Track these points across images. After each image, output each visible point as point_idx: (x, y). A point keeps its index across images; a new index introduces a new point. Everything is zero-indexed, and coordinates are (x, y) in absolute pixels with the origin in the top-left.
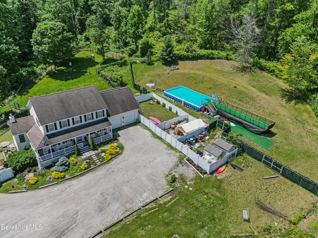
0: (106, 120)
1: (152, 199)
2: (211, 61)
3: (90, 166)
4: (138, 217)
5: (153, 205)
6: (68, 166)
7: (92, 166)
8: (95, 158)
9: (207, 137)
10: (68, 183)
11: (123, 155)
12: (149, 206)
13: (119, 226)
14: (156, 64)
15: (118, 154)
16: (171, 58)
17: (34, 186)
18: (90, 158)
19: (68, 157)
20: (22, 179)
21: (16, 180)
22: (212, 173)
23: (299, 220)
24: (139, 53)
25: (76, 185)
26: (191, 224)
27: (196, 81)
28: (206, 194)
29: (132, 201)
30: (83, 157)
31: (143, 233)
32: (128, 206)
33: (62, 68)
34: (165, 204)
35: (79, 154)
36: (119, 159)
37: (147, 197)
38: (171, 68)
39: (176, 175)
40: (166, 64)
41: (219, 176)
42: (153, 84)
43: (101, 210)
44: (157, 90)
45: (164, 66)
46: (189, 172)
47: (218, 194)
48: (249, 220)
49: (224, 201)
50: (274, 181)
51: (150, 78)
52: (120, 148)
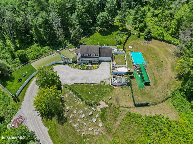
0: (98, 57)
1: (93, 83)
2: (168, 44)
3: (87, 68)
4: (87, 85)
5: (93, 84)
6: (83, 66)
7: (88, 69)
8: (90, 67)
9: (125, 76)
10: (80, 70)
11: (97, 69)
12: (92, 84)
13: (83, 84)
14: (142, 37)
15: (96, 68)
16: (148, 37)
17: (74, 67)
18: (89, 66)
19: (84, 64)
20: (73, 65)
21: (72, 64)
22: (114, 86)
23: (121, 107)
24: (138, 30)
25: (82, 71)
26: (96, 92)
27: (151, 52)
28: (107, 89)
29: (89, 81)
30: (88, 65)
31: (86, 88)
32: (88, 82)
33: (106, 29)
34: (95, 86)
35: (87, 64)
36: (96, 70)
37: (93, 82)
38: (146, 42)
39: (104, 81)
40: (145, 39)
41: (115, 87)
42: (131, 47)
43: (82, 79)
44: (131, 50)
45: (144, 40)
46: (108, 82)
47: (110, 91)
48: (110, 99)
49: (109, 93)
50: (129, 97)
51: (133, 44)
52: (98, 67)
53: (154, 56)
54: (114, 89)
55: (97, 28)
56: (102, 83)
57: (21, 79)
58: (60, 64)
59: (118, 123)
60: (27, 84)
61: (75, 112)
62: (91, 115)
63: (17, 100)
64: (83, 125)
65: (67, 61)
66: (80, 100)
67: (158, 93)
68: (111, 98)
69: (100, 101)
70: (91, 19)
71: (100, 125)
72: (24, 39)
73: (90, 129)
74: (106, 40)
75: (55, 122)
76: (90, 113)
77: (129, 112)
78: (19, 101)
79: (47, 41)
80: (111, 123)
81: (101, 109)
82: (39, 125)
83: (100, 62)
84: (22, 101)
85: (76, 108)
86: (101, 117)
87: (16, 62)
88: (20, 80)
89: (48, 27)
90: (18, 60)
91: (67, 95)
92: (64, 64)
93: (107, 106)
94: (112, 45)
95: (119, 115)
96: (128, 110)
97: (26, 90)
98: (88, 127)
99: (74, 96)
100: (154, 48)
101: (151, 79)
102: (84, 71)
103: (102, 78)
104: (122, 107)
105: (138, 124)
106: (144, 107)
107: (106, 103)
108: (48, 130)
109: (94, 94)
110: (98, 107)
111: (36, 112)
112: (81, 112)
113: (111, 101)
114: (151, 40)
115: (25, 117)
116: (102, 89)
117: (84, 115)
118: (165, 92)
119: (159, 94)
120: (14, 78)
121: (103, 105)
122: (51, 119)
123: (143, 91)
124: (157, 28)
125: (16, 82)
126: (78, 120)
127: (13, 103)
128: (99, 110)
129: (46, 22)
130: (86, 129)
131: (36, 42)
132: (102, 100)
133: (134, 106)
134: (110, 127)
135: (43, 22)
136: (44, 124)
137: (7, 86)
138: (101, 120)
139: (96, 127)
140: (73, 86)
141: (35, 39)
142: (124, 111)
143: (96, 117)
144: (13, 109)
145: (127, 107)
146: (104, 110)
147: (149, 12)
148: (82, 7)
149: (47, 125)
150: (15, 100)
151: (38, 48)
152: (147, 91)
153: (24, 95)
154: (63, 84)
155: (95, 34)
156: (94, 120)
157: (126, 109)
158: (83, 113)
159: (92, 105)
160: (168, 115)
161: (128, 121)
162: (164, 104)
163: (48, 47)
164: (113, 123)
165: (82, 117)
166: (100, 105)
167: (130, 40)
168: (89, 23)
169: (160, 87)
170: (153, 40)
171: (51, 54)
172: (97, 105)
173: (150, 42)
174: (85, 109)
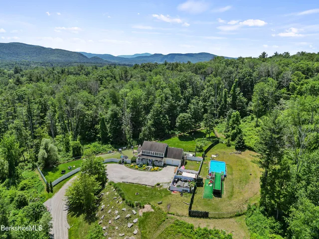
0: (162, 158)
1: (146, 184)
4: (138, 185)
6: (141, 167)
7: (146, 170)
8: (150, 168)
10: (137, 170)
11: (158, 172)
12: (143, 185)
13: (132, 184)
14: (232, 146)
16: (239, 145)
17: (131, 167)
19: (144, 164)
20: (131, 164)
22: (171, 191)
25: (138, 172)
26: (145, 194)
27: (240, 164)
28: (161, 193)
29: (142, 182)
30: (148, 166)
31: (134, 188)
32: (139, 182)
33: (188, 135)
34: (147, 187)
36: (156, 172)
38: (236, 151)
39: (161, 185)
40: (237, 149)
41: (172, 193)
42: (215, 156)
43: (134, 179)
44: (213, 159)
45: (235, 150)
46: (166, 186)
47: (163, 195)
48: (159, 204)
49: (162, 197)
50: (186, 205)
51: (218, 153)
52: (160, 170)
53: (242, 168)
54: (170, 194)
55: (177, 133)
56: (157, 186)
57: (65, 171)
58: (116, 162)
59: (159, 232)
60: (69, 177)
61: (109, 211)
62: (128, 218)
63: (50, 189)
64: (114, 229)
65: (125, 159)
66: (121, 199)
67: (229, 207)
68: (161, 203)
69: (145, 203)
70: (170, 120)
71: (135, 232)
72: (87, 135)
73: (120, 235)
74: (184, 145)
75: (81, 221)
76: (128, 215)
77: (177, 220)
78: (52, 192)
79: (111, 138)
80: (150, 232)
81: (144, 213)
82: (62, 220)
83: (165, 165)
84: (55, 192)
85: (113, 207)
86: (140, 223)
87: (68, 156)
88: (63, 172)
89: (116, 121)
90: (71, 154)
91: (108, 193)
92: (120, 163)
93: (153, 210)
94: (190, 151)
95: (164, 222)
96: (178, 218)
97: (65, 183)
98: (119, 232)
99: (116, 194)
100: (245, 160)
101: (226, 191)
102: (141, 172)
103: (160, 181)
104: (171, 214)
105: (185, 236)
106: (202, 219)
107: (153, 207)
108: (69, 228)
109: (141, 196)
110: (141, 210)
111: (65, 206)
112: (117, 212)
113: (160, 206)
114: (244, 151)
115: (50, 208)
116: (154, 192)
117: (119, 216)
118: (240, 207)
119: (230, 209)
120: (58, 170)
121: (148, 208)
122: (78, 216)
123: (209, 202)
124: (255, 139)
125: (58, 173)
126: (110, 222)
127: (45, 192)
128: (141, 214)
129: (115, 115)
130: (116, 233)
131: (100, 139)
132: (149, 204)
133: (188, 215)
134: (148, 237)
135: (112, 115)
136: (68, 221)
137: (47, 176)
138: (139, 226)
139: (129, 234)
140: (120, 184)
141: (98, 135)
142: (172, 218)
143: (135, 221)
144: (41, 197)
145: (178, 215)
146: (146, 215)
147: (252, 121)
148: (159, 105)
149: (70, 223)
150: (48, 190)
151: (99, 145)
152: (213, 203)
153: (60, 188)
154: (109, 181)
155: (173, 138)
156: (130, 225)
157: (176, 217)
158: (118, 214)
159: (133, 206)
160: (233, 233)
161: (173, 231)
162: (232, 220)
163: (110, 146)
164: (152, 232)
165: (116, 218)
166: (144, 207)
167: (216, 148)
168: (166, 124)
169: (234, 201)
170: (247, 151)
171: (110, 152)
172: (140, 207)
173: (243, 153)
174: (123, 209)
